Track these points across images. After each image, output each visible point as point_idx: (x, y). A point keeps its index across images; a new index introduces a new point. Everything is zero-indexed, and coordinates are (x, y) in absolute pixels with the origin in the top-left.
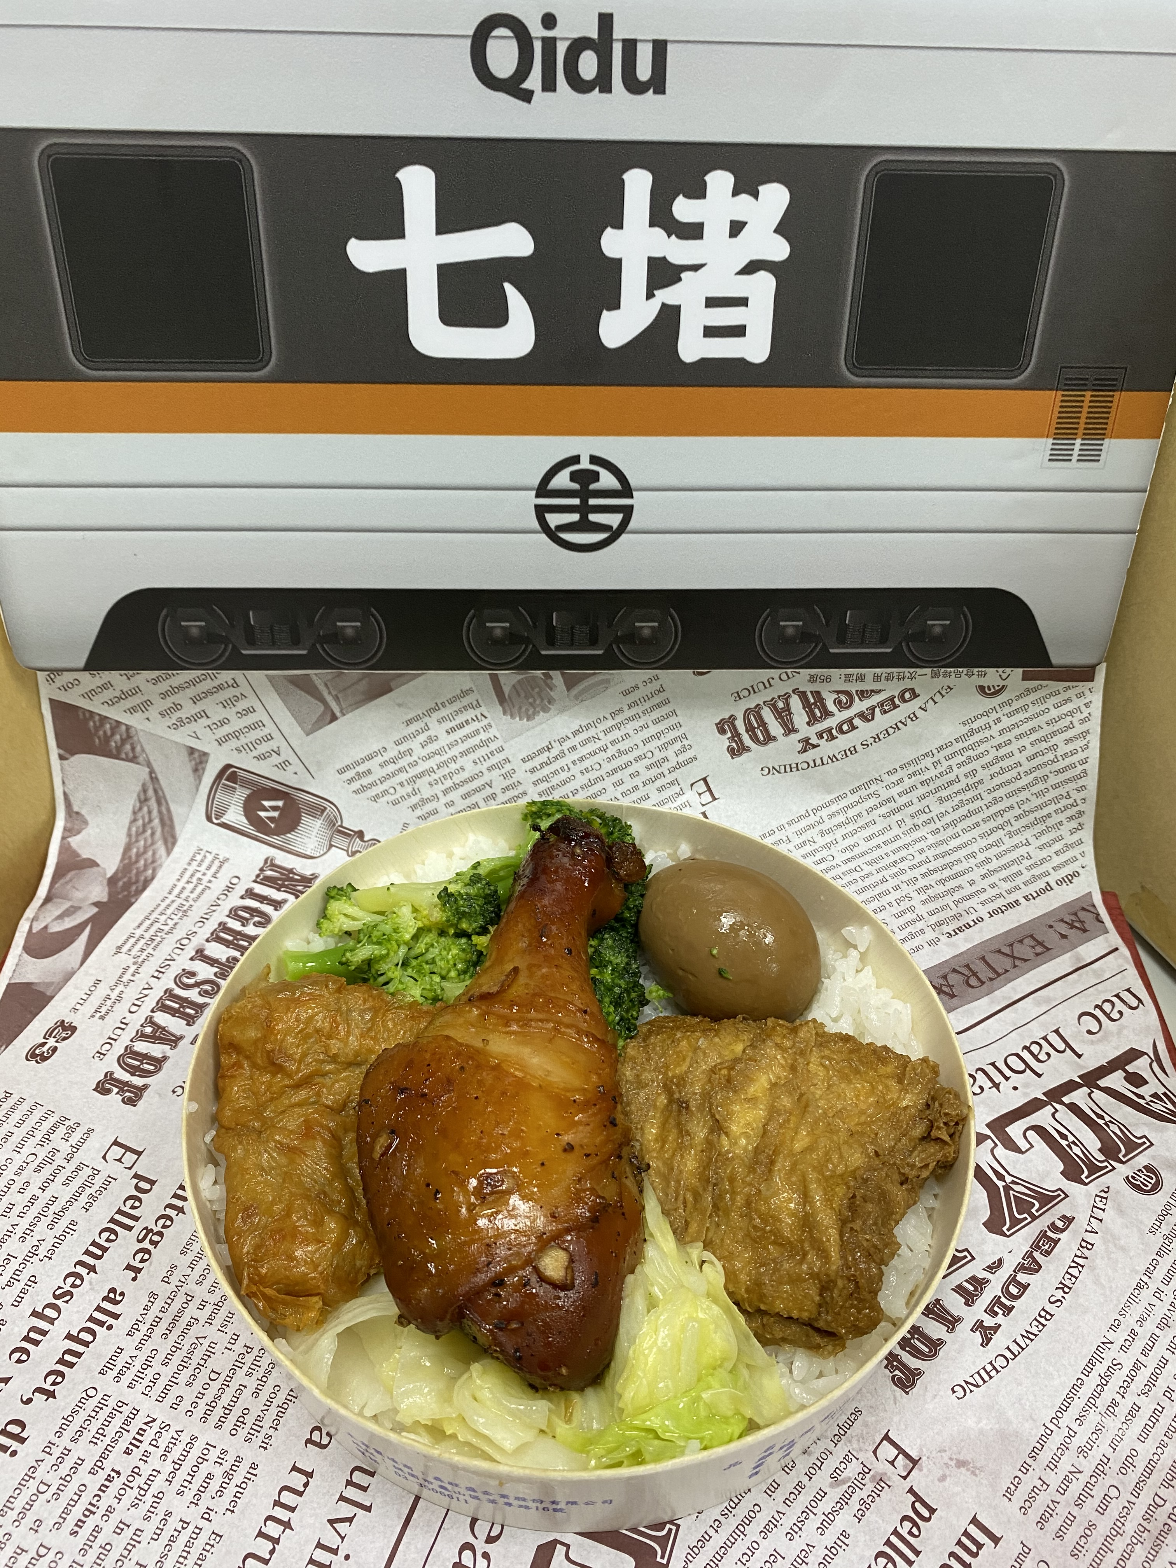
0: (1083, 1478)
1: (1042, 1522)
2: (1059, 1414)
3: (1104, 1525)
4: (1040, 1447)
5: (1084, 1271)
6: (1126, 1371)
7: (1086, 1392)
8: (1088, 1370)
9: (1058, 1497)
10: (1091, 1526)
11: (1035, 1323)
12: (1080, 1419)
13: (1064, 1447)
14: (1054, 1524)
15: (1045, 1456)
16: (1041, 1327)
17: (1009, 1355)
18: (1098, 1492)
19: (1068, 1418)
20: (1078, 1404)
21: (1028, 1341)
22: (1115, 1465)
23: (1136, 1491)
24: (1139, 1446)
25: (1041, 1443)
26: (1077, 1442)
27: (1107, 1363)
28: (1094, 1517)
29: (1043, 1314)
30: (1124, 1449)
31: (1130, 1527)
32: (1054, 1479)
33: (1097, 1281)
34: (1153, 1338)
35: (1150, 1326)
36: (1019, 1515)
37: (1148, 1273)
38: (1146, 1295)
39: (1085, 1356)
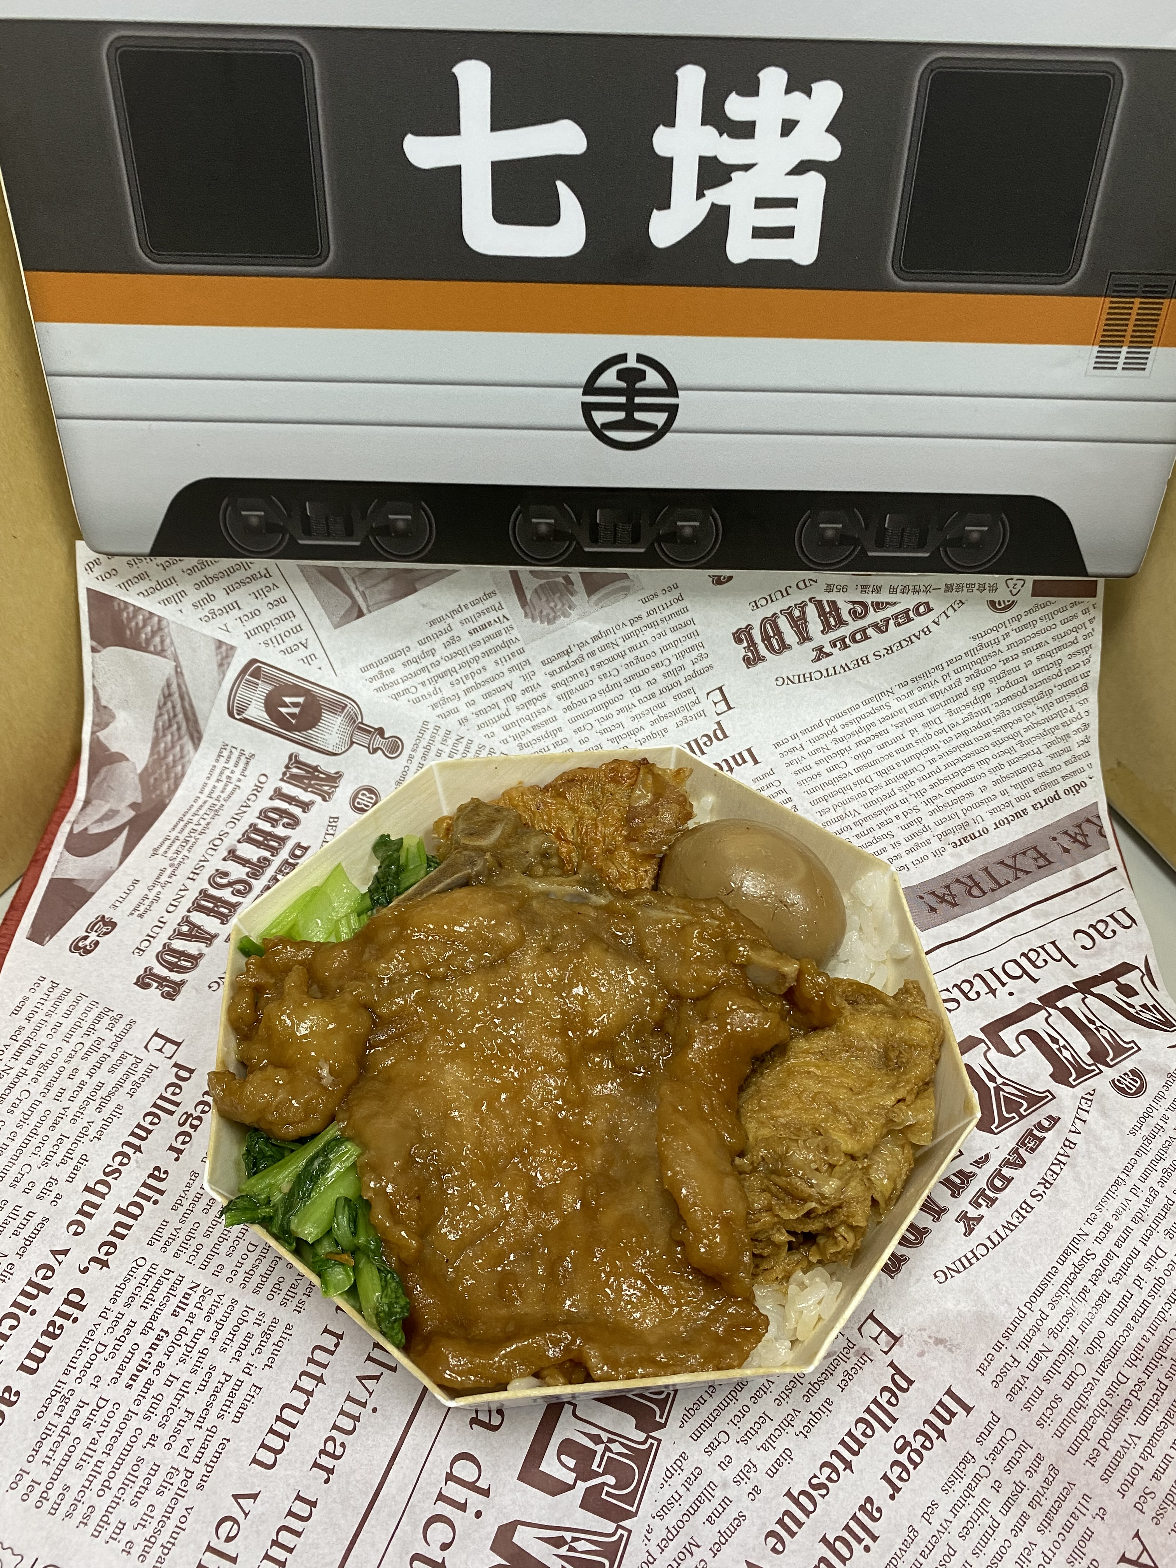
0: (1052, 1357)
1: (1012, 1394)
2: (1033, 1299)
3: (1069, 1399)
4: (1013, 1328)
5: (1065, 1168)
6: (1099, 1260)
7: (1059, 1279)
8: (1062, 1260)
9: (1028, 1373)
10: (1058, 1399)
11: (1016, 1214)
12: (1053, 1304)
13: (1037, 1328)
14: (1023, 1397)
15: (1018, 1336)
16: (1021, 1219)
17: (989, 1244)
18: (1065, 1370)
19: (1041, 1303)
20: (1051, 1290)
21: (1008, 1232)
22: (1083, 1346)
23: (1102, 1369)
24: (1107, 1329)
25: (1015, 1324)
26: (1048, 1324)
27: (1081, 1254)
28: (1060, 1391)
29: (1024, 1206)
30: (1092, 1331)
31: (1093, 1402)
32: (1025, 1357)
33: (1077, 1179)
34: (1128, 1230)
35: (1125, 1219)
36: (991, 1388)
37: (1126, 1171)
38: (1123, 1191)
39: (1061, 1247)
